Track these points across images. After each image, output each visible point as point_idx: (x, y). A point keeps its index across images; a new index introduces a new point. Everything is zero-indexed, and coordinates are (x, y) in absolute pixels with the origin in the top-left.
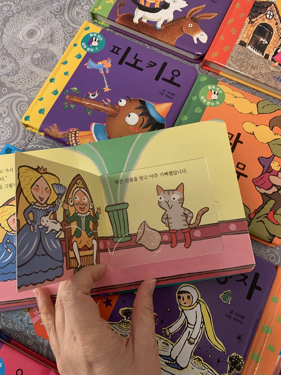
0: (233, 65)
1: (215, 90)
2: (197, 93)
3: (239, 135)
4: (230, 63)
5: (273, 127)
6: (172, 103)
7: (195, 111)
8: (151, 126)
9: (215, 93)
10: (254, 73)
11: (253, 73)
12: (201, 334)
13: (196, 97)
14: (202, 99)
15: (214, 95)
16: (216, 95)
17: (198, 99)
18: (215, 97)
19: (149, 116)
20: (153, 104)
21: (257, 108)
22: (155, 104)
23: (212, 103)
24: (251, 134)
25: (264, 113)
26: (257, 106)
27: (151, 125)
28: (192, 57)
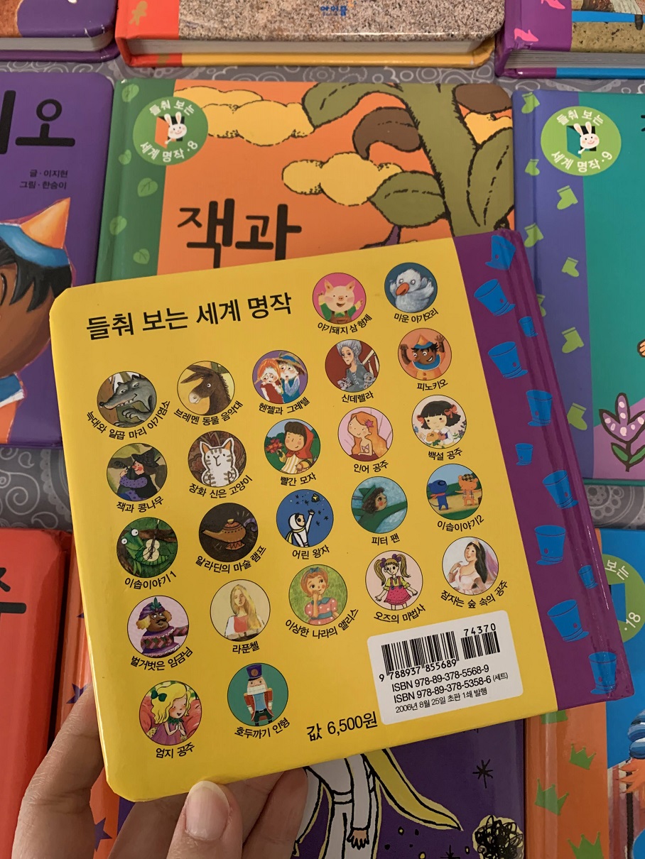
0: (200, 21)
1: (172, 112)
2: (126, 142)
3: (283, 210)
4: (189, 18)
5: (368, 150)
6: (69, 199)
7: (141, 194)
8: (31, 288)
9: (174, 121)
10: (265, 21)
11: (262, 23)
12: (378, 807)
13: (128, 152)
14: (144, 151)
15: (175, 126)
16: (179, 124)
17: (137, 156)
18: (177, 131)
19: (15, 261)
20: (16, 222)
21: (305, 114)
22: (21, 223)
23: (176, 152)
24: (316, 194)
25: (329, 122)
26: (304, 109)
27: (33, 285)
28: (87, 45)
